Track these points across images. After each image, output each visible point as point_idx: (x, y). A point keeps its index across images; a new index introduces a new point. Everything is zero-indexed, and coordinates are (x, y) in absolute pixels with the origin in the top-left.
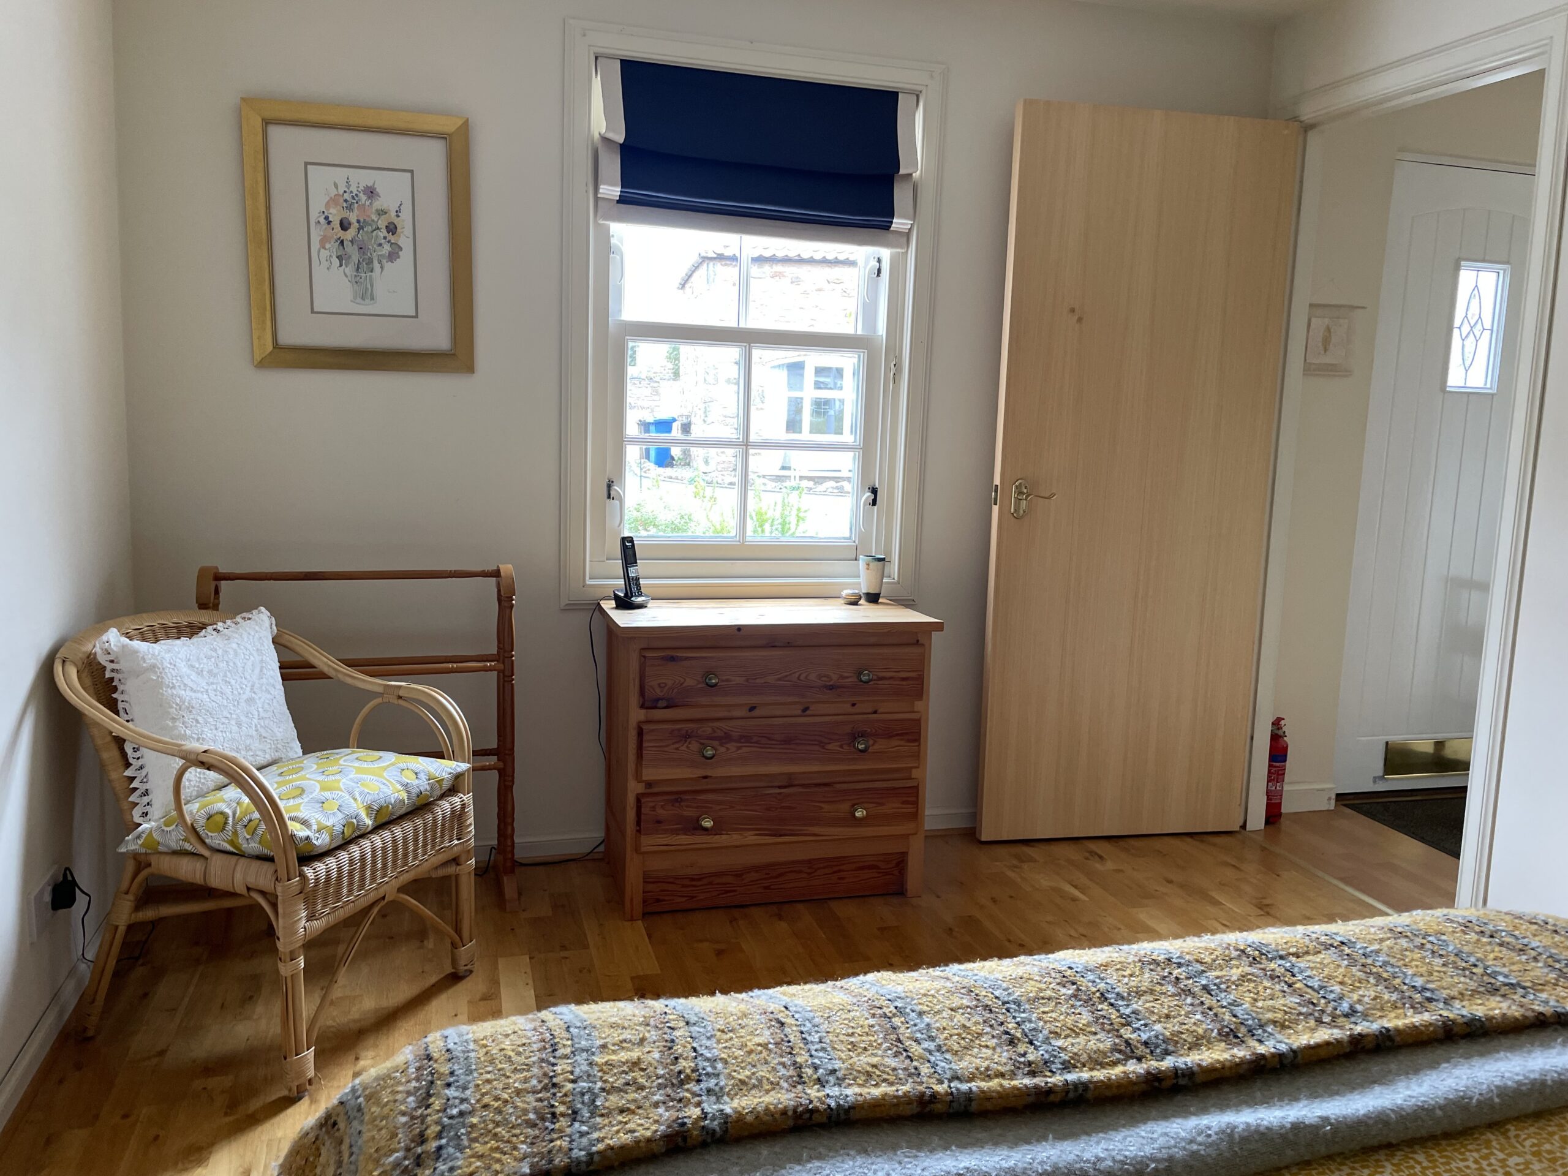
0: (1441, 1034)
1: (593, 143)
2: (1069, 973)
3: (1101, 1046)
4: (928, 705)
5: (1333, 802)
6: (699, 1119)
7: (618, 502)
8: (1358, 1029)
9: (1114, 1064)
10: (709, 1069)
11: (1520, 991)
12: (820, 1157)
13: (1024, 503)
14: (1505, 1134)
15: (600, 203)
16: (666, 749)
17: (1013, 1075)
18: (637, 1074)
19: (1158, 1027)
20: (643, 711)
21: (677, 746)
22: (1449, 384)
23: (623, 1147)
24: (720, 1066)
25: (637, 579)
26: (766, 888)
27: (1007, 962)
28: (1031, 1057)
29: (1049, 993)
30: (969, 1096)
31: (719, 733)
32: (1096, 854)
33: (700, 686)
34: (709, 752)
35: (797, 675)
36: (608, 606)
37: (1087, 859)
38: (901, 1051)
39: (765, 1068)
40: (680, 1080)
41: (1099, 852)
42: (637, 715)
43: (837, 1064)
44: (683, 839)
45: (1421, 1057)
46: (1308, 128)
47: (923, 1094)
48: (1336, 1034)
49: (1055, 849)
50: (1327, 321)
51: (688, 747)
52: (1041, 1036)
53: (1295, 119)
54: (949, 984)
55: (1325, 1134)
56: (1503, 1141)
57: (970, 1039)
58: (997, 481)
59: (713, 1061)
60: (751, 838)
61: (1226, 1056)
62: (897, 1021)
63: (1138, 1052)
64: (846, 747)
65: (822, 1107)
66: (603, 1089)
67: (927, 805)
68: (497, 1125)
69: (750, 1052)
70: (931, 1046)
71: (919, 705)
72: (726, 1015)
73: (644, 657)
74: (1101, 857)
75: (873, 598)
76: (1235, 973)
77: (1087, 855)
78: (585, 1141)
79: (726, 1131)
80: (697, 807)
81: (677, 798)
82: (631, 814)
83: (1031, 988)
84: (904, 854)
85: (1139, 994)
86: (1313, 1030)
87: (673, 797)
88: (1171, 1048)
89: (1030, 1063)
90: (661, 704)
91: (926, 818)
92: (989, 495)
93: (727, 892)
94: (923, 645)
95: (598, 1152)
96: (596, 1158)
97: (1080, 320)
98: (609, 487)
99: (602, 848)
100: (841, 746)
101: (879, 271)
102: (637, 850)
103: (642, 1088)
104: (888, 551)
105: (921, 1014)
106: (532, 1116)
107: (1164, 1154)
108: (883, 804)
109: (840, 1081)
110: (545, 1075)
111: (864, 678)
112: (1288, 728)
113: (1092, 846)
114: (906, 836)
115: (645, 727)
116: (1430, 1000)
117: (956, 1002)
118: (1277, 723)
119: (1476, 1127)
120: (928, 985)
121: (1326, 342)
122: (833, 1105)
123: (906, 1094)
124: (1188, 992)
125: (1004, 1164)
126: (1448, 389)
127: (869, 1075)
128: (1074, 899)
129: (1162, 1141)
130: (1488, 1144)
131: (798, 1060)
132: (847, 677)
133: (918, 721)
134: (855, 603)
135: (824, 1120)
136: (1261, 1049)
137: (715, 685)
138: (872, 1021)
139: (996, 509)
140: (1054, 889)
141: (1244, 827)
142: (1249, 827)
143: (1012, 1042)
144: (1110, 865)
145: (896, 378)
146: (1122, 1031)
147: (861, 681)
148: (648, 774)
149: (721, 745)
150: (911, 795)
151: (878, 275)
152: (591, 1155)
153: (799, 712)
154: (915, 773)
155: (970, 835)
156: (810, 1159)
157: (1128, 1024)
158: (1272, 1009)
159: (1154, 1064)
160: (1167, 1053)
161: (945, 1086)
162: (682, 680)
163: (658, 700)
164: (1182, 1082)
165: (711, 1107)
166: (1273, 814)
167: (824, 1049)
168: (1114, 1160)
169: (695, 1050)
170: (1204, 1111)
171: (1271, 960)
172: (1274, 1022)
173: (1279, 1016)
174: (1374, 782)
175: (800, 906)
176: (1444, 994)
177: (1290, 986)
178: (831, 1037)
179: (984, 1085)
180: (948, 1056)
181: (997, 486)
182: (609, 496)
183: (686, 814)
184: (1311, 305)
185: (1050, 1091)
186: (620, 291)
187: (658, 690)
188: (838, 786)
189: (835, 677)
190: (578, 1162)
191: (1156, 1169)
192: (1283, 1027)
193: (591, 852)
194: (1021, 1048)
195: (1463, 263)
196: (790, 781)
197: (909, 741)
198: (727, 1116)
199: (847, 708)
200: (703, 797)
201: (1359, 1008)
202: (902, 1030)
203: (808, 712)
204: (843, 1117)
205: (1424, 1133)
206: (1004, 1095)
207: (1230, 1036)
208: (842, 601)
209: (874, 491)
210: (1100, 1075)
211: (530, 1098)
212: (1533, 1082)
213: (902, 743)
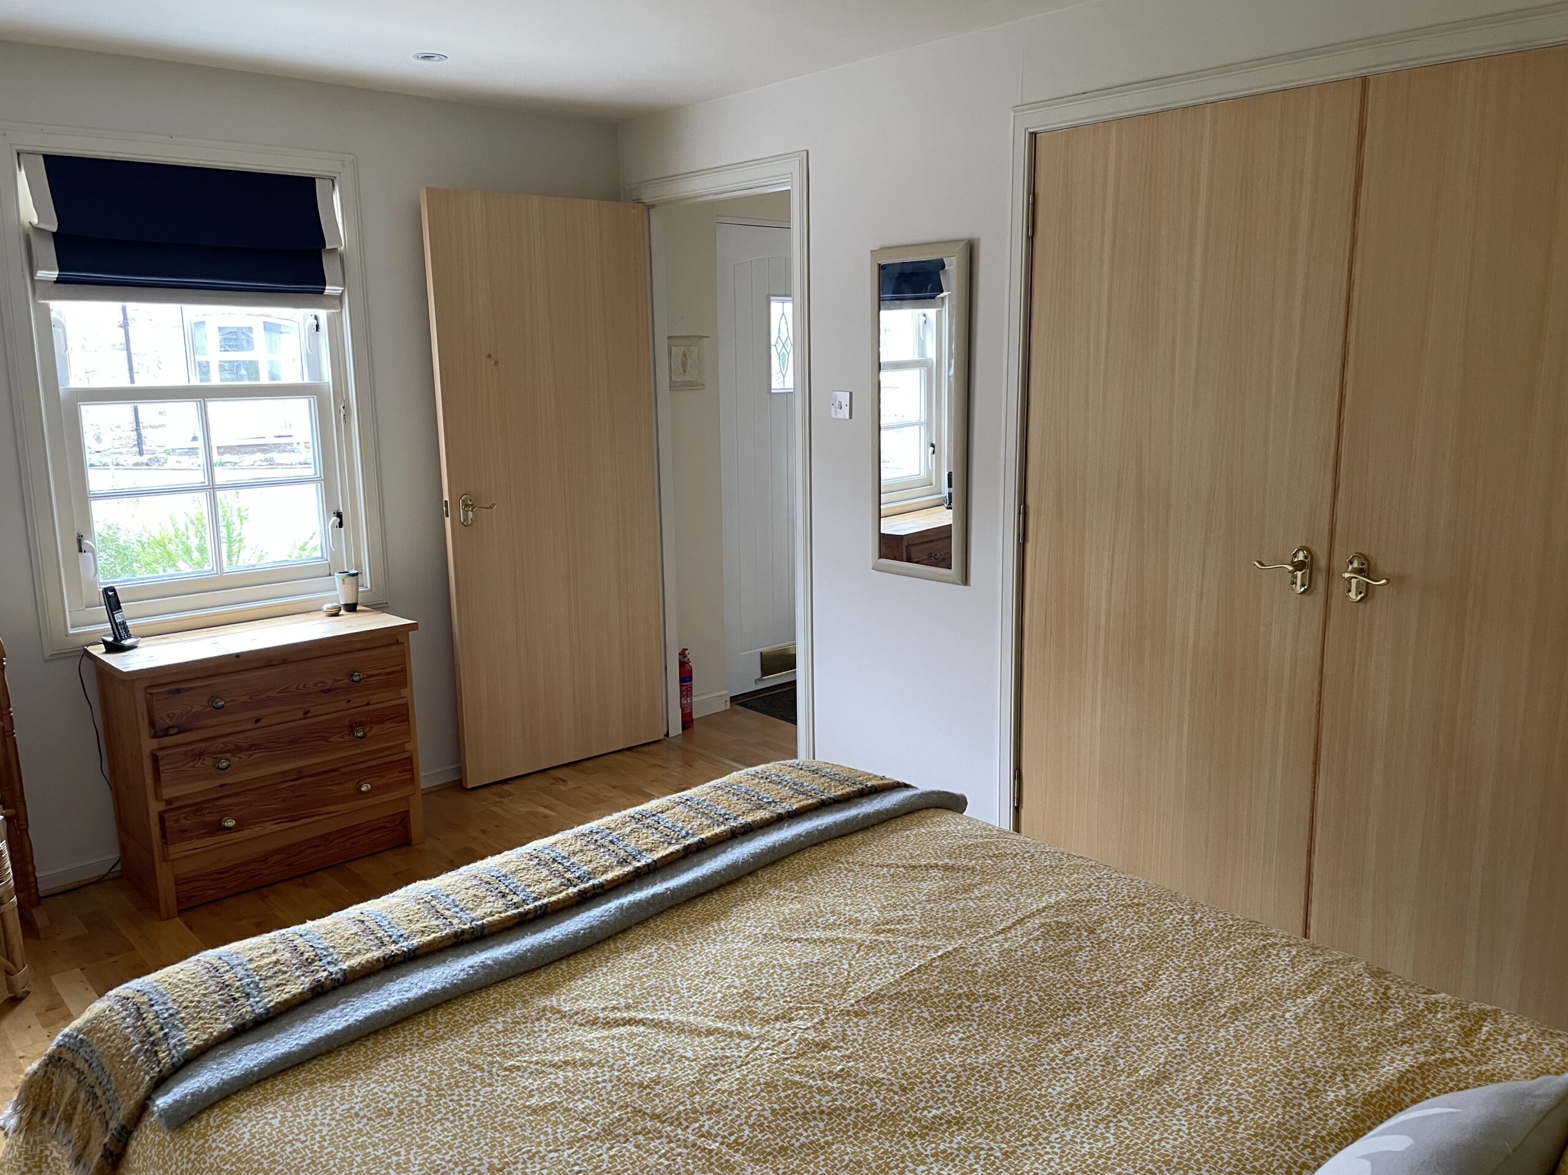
0: (730, 835)
1: (24, 231)
2: (534, 852)
3: (554, 885)
4: (412, 692)
5: (728, 703)
6: (328, 976)
7: (90, 555)
8: (688, 843)
9: (561, 892)
10: (325, 953)
11: (773, 804)
12: (403, 976)
13: (470, 514)
14: (757, 876)
15: (38, 285)
16: (182, 769)
17: (506, 911)
18: (279, 967)
19: (585, 868)
20: (155, 741)
21: (191, 764)
22: (773, 387)
23: (286, 1001)
24: (331, 950)
25: (124, 623)
26: (289, 865)
27: (497, 856)
28: (515, 901)
29: (523, 866)
30: (483, 926)
31: (231, 746)
32: (560, 779)
33: (207, 710)
34: (224, 764)
35: (295, 686)
36: (98, 651)
37: (554, 784)
38: (438, 915)
39: (360, 944)
40: (310, 962)
41: (562, 777)
42: (149, 744)
43: (403, 932)
44: (209, 841)
45: (719, 848)
46: (650, 207)
47: (456, 932)
48: (677, 847)
49: (527, 782)
50: (682, 349)
51: (203, 764)
52: (520, 889)
53: (639, 201)
54: (462, 877)
55: (668, 896)
56: (755, 879)
57: (479, 900)
58: (446, 498)
59: (326, 949)
60: (270, 827)
61: (621, 872)
62: (434, 903)
63: (574, 883)
64: (347, 737)
65: (399, 952)
66: (261, 980)
67: (420, 769)
68: (199, 1013)
69: (348, 939)
70: (457, 909)
71: (404, 692)
72: (324, 926)
73: (151, 694)
74: (564, 781)
75: (351, 608)
76: (627, 830)
77: (553, 781)
78: (260, 1005)
79: (345, 978)
80: (218, 812)
81: (198, 808)
82: (156, 831)
83: (512, 867)
84: (407, 813)
85: (574, 854)
86: (666, 849)
87: (193, 808)
88: (592, 876)
89: (515, 904)
90: (171, 731)
91: (421, 780)
92: (441, 510)
93: (254, 876)
94: (402, 643)
95: (272, 1007)
96: (271, 1010)
97: (496, 363)
98: (79, 541)
99: (118, 868)
100: (342, 737)
101: (317, 326)
102: (165, 858)
103: (286, 972)
104: (359, 566)
105: (448, 896)
106: (220, 1003)
107: (588, 925)
108: (383, 777)
109: (406, 939)
110: (218, 983)
111: (355, 679)
112: (691, 656)
113: (554, 773)
114: (407, 798)
115: (160, 754)
116: (727, 819)
117: (468, 884)
118: (683, 653)
119: (743, 876)
120: (449, 881)
121: (684, 364)
122: (405, 949)
123: (446, 934)
124: (603, 846)
125: (506, 951)
126: (773, 391)
127: (423, 932)
128: (546, 817)
129: (587, 920)
130: (748, 882)
131: (379, 935)
132: (340, 680)
133: (406, 705)
134: (336, 615)
135: (401, 959)
136: (638, 864)
137: (223, 706)
138: (418, 907)
139: (448, 520)
140: (529, 813)
141: (667, 735)
142: (671, 734)
143: (504, 896)
144: (571, 785)
145: (347, 416)
146: (565, 875)
147: (353, 681)
148: (168, 793)
149: (234, 756)
150: (407, 765)
151: (317, 330)
152: (268, 1010)
153: (301, 716)
154: (408, 747)
155: (458, 785)
156: (398, 978)
157: (569, 870)
158: (646, 843)
159: (582, 886)
160: (590, 879)
161: (469, 924)
162: (190, 708)
163: (169, 728)
164: (598, 891)
165: (332, 969)
166: (687, 721)
167: (392, 927)
168: (563, 935)
169: (312, 946)
170: (609, 901)
171: (647, 818)
172: (646, 850)
173: (649, 846)
174: (756, 683)
175: (321, 873)
176: (735, 814)
177: (656, 829)
178: (395, 920)
179: (490, 919)
180: (468, 912)
181: (446, 502)
182: (80, 550)
183: (208, 819)
184: (668, 337)
185: (527, 913)
186: (65, 360)
187: (168, 720)
188: (343, 770)
189: (330, 682)
190: (261, 1014)
191: (584, 933)
192: (651, 851)
193: (109, 872)
194: (509, 898)
195: (772, 298)
196: (300, 774)
197: (399, 722)
198: (345, 970)
199: (344, 705)
200: (221, 802)
201: (690, 832)
202: (438, 906)
203: (309, 715)
204: (412, 955)
205: (716, 884)
206: (502, 921)
207: (623, 862)
208: (323, 614)
209: (339, 515)
210: (554, 898)
211: (214, 995)
212: (769, 848)
213: (392, 725)
